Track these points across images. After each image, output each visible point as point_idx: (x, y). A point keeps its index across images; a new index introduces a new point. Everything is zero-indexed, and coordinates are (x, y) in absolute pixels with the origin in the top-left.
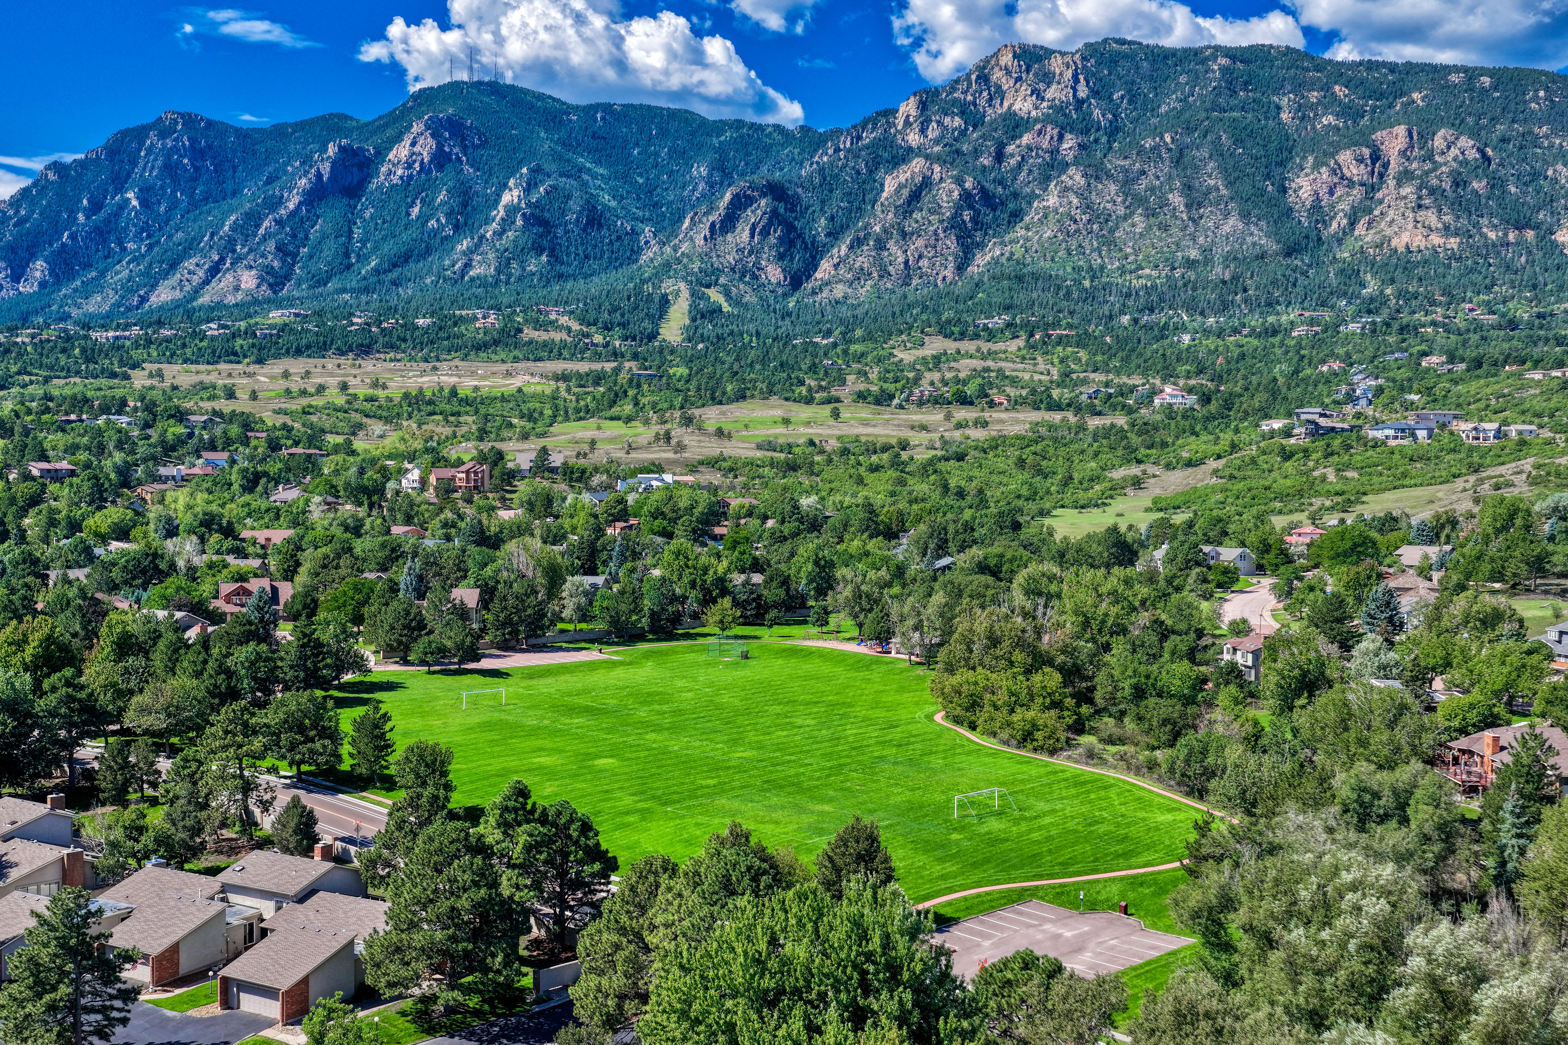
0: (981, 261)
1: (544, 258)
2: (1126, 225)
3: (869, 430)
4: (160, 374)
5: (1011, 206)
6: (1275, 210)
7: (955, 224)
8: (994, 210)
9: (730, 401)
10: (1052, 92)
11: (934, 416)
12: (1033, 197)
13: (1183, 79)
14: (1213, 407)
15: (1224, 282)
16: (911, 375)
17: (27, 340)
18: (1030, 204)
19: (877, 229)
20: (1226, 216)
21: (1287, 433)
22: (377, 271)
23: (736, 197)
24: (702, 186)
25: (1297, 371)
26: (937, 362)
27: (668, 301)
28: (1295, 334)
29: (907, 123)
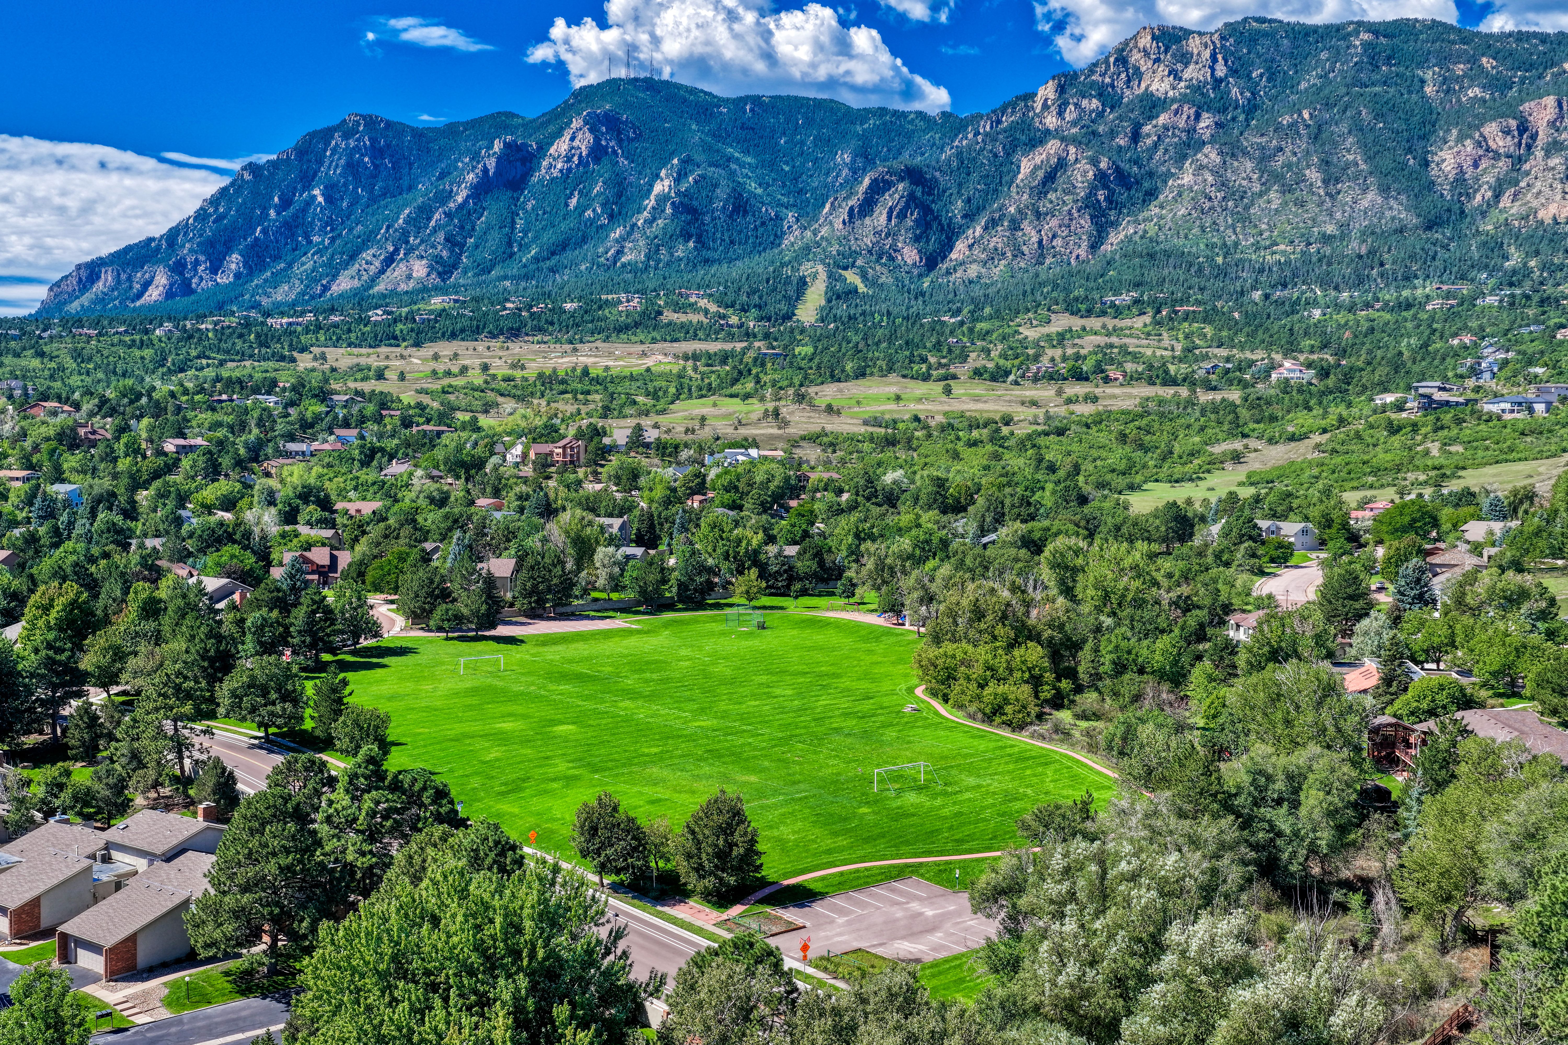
0: (1114, 239)
1: (691, 244)
2: (1262, 202)
3: (980, 406)
4: (323, 357)
5: (1146, 185)
6: (1416, 184)
7: (1089, 204)
8: (1129, 189)
9: (847, 379)
10: (1190, 73)
11: (1046, 392)
12: (1167, 176)
13: (1324, 55)
14: (1333, 381)
15: (1360, 257)
16: (1031, 352)
17: (210, 327)
18: (1165, 182)
19: (1012, 209)
20: (1365, 191)
21: (1400, 407)
22: (536, 259)
23: (874, 182)
24: (845, 172)
25: (1426, 345)
26: (1061, 338)
27: (805, 283)
28: (1429, 307)
29: (1045, 107)
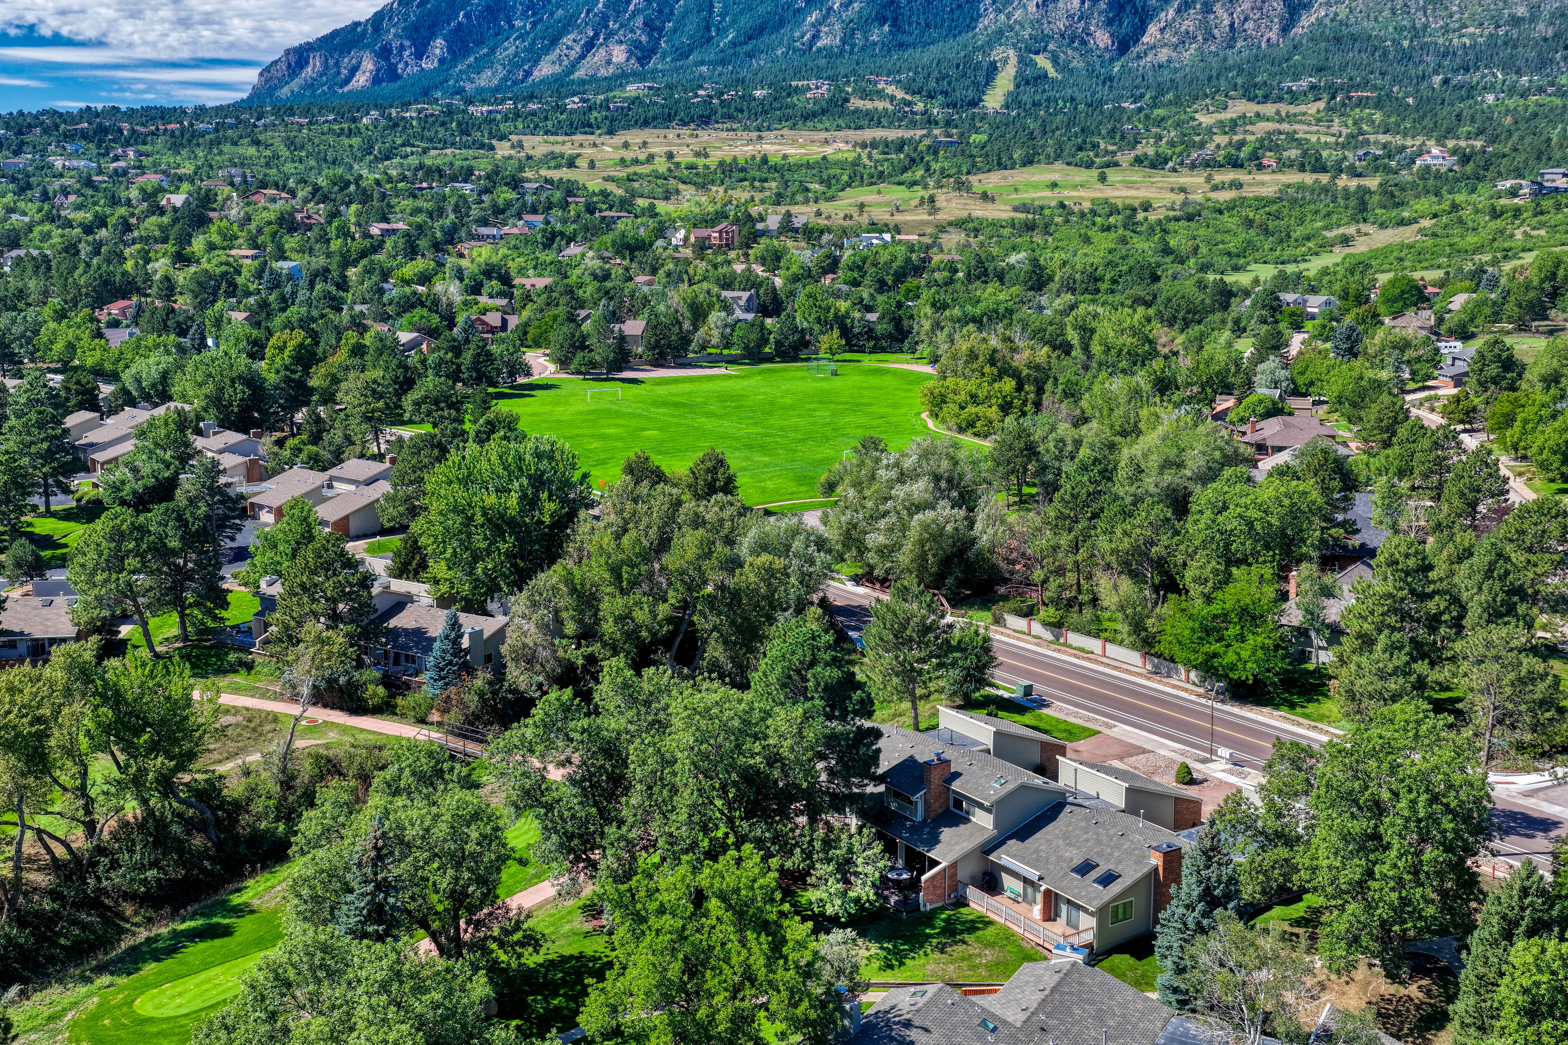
0: (1305, 22)
1: (887, 28)
3: (1127, 193)
4: (520, 145)
9: (1014, 166)
11: (1197, 179)
15: (1545, 40)
16: (1199, 138)
17: (414, 115)
22: (734, 44)
26: (1233, 125)
27: (995, 69)
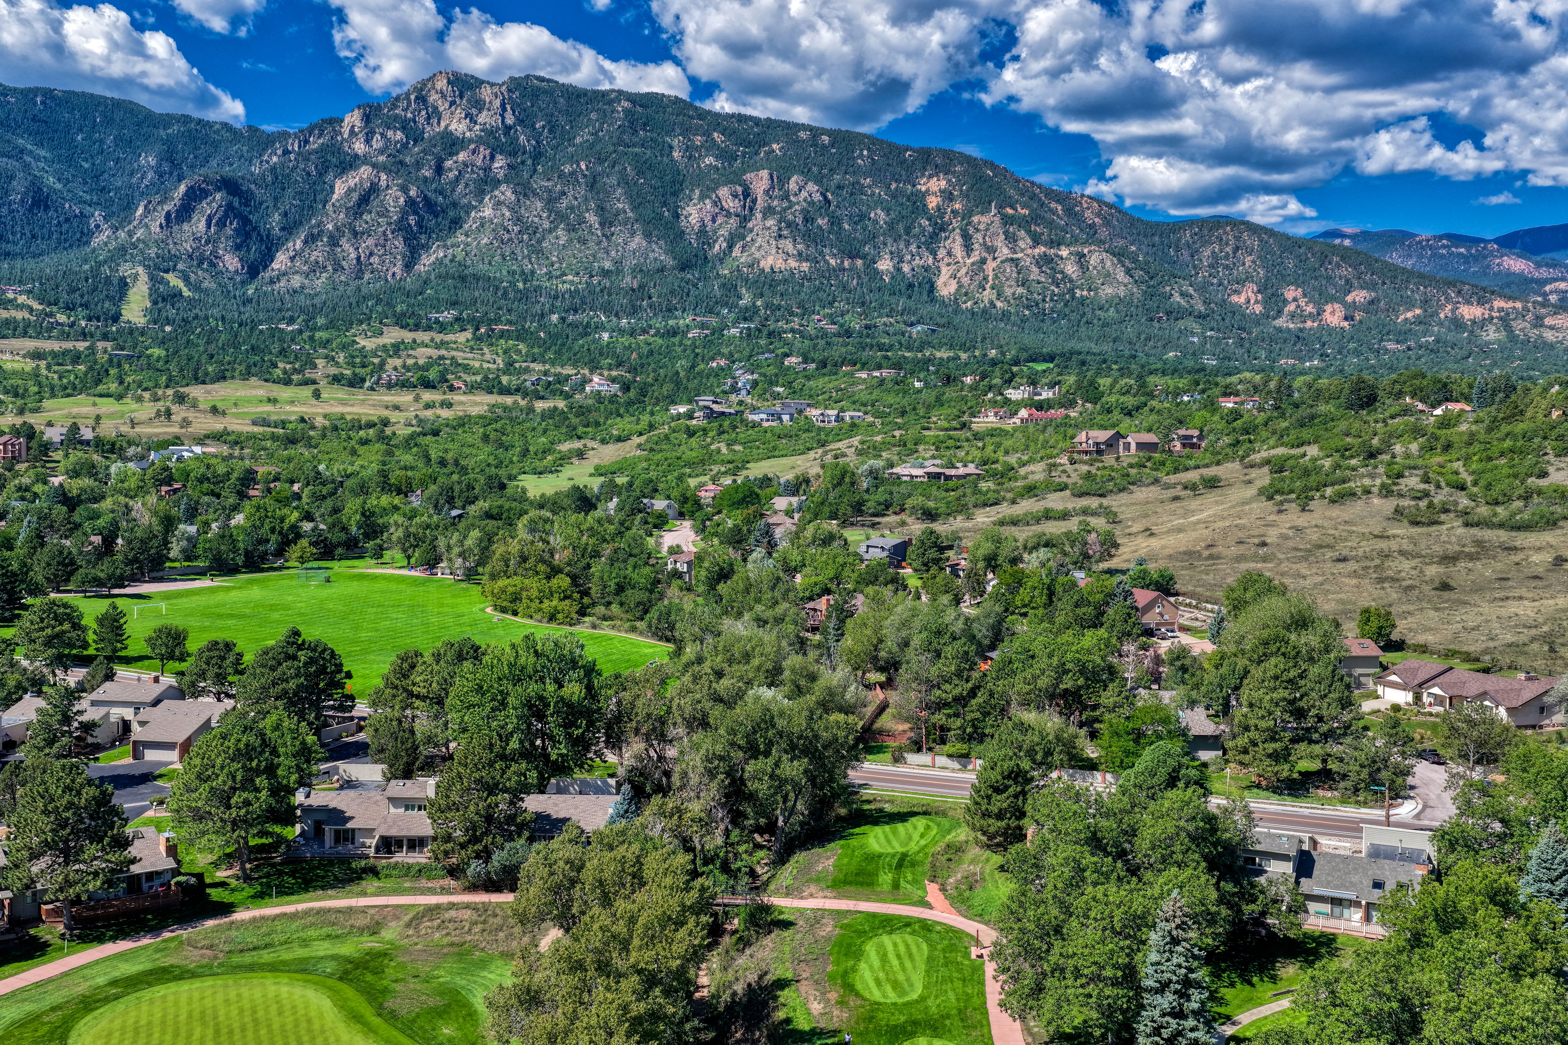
0: (426, 262)
2: (551, 237)
5: (451, 213)
6: (671, 232)
7: (401, 227)
8: (436, 217)
10: (483, 117)
11: (403, 398)
12: (469, 208)
13: (593, 116)
14: (632, 394)
15: (633, 290)
18: (468, 213)
19: (330, 227)
20: (633, 234)
21: (690, 416)
23: (190, 189)
24: (150, 175)
25: (693, 367)
26: (397, 349)
27: (126, 284)
28: (690, 335)
29: (352, 132)
